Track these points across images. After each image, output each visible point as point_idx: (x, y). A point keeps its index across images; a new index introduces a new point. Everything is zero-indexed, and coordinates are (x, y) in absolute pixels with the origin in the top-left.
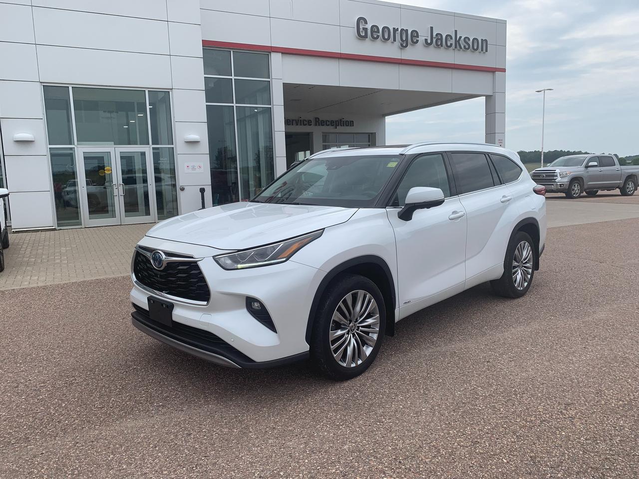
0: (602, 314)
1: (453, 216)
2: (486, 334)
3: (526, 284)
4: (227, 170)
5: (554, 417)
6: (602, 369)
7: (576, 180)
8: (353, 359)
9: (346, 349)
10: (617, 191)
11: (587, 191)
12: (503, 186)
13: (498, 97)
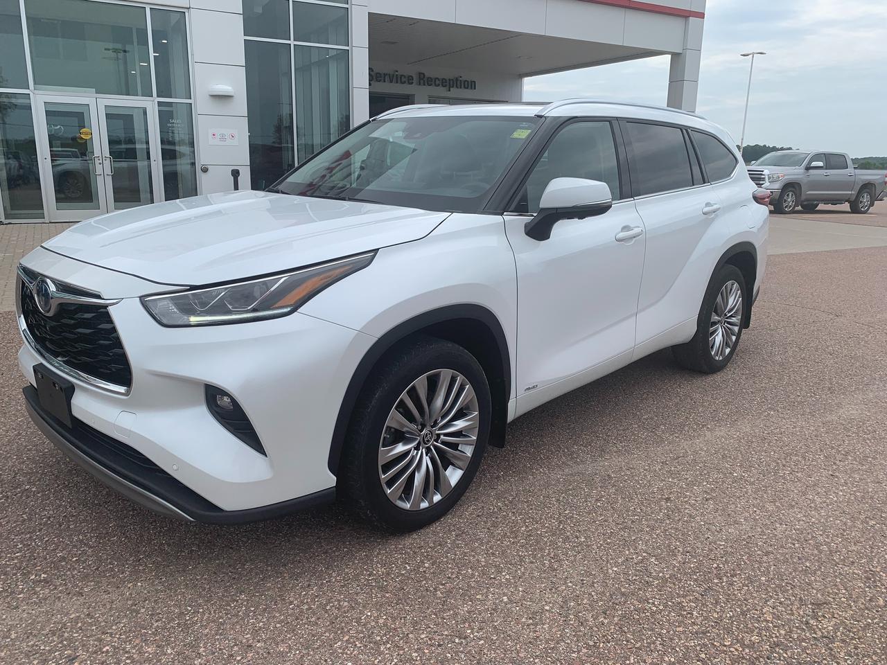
0: (851, 409)
1: (622, 235)
2: (662, 441)
3: (728, 350)
4: (283, 145)
5: (796, 636)
6: (867, 523)
7: (791, 186)
8: (425, 493)
9: (412, 476)
10: (846, 207)
11: (805, 203)
12: (707, 187)
13: (689, 56)
